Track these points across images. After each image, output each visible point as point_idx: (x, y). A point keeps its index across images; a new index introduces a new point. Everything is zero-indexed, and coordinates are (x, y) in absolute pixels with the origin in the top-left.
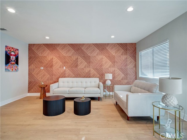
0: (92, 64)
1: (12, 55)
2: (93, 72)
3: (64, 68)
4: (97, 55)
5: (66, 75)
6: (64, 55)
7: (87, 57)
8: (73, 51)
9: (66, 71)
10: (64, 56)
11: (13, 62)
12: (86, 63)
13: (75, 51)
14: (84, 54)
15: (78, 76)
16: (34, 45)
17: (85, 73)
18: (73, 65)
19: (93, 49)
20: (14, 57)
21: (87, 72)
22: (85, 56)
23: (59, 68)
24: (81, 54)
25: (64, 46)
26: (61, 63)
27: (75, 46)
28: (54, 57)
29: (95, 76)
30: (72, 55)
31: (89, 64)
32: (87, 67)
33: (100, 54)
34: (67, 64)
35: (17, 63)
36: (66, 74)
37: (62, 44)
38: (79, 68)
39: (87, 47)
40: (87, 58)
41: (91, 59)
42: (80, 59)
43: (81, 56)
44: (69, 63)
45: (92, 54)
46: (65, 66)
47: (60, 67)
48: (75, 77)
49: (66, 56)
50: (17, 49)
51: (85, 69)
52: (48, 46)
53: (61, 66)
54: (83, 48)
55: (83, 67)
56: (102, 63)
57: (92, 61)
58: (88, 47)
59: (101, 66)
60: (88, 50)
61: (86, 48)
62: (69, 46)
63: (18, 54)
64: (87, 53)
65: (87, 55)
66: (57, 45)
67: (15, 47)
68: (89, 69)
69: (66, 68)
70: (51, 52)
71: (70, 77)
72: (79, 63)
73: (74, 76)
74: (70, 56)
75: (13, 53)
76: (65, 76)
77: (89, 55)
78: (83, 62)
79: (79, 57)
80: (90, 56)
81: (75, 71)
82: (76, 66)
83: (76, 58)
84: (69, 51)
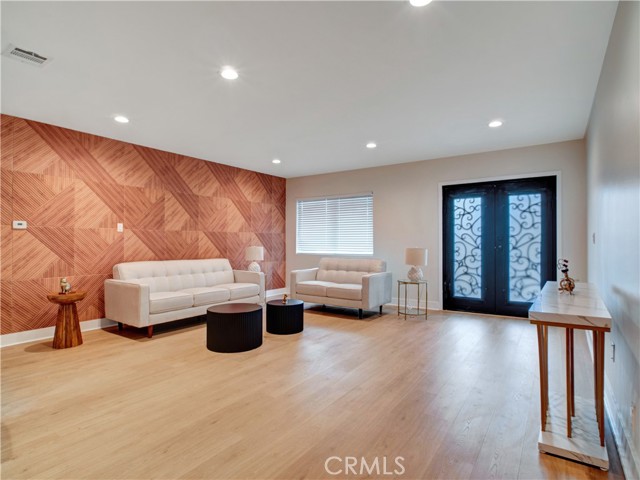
0: (203, 219)
2: (205, 242)
3: (120, 227)
5: (127, 254)
6: (120, 180)
7: (189, 197)
8: (151, 172)
9: (126, 238)
10: (117, 185)
12: (188, 215)
13: (158, 175)
14: (182, 186)
15: (166, 253)
17: (185, 246)
18: (149, 218)
21: (189, 241)
22: (185, 193)
23: (101, 226)
24: (175, 186)
25: (119, 149)
26: (107, 211)
28: (80, 184)
29: (209, 254)
30: (146, 185)
31: (196, 219)
32: (191, 227)
34: (130, 214)
36: (125, 249)
37: (114, 140)
38: (167, 228)
39: (190, 166)
40: (189, 201)
41: (199, 205)
42: (172, 204)
43: (173, 191)
44: (137, 211)
45: (203, 190)
46: (121, 220)
47: (104, 224)
48: (155, 260)
49: (125, 184)
51: (184, 232)
52: (50, 135)
53: (107, 220)
54: (179, 169)
55: (178, 227)
57: (203, 210)
58: (193, 167)
60: (192, 177)
61: (186, 170)
62: (135, 152)
64: (191, 186)
66: (92, 140)
68: (194, 234)
69: (125, 227)
70: (63, 163)
71: (141, 260)
72: (167, 213)
73: (151, 254)
74: (139, 189)
77: (195, 191)
78: (179, 212)
79: (168, 195)
80: (197, 196)
81: (155, 239)
82: (161, 223)
83: (159, 195)
84: (136, 169)
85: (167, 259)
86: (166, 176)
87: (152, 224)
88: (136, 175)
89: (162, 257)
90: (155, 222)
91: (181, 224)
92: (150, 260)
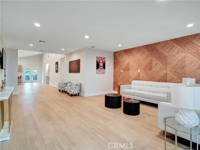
0: (170, 65)
1: (100, 62)
2: (170, 75)
3: (139, 71)
4: (178, 53)
5: (141, 78)
6: (139, 57)
7: (163, 57)
8: (148, 52)
9: (140, 74)
10: (138, 59)
11: (101, 67)
12: (162, 65)
13: (150, 53)
14: (159, 54)
15: (152, 79)
16: (117, 52)
17: (160, 77)
18: (147, 67)
19: (171, 46)
20: (102, 64)
21: (162, 75)
22: (161, 56)
24: (156, 55)
26: (136, 66)
27: (149, 46)
28: (131, 61)
29: (173, 81)
30: (146, 57)
31: (166, 66)
32: (163, 69)
33: (181, 51)
34: (142, 66)
35: (104, 68)
38: (153, 70)
40: (163, 59)
41: (168, 59)
42: (155, 61)
43: (156, 57)
46: (139, 69)
48: (149, 81)
50: (104, 57)
51: (160, 71)
53: (136, 69)
54: (157, 48)
55: (158, 69)
56: (185, 64)
57: (169, 61)
58: (164, 45)
59: (183, 67)
60: (164, 49)
61: (161, 47)
62: (143, 48)
63: (105, 61)
64: (164, 53)
65: (163, 55)
66: (133, 49)
67: (103, 57)
68: (165, 72)
72: (153, 65)
73: (148, 79)
74: (144, 59)
75: (101, 61)
76: (139, 79)
78: (158, 64)
79: (154, 58)
80: (167, 56)
81: (149, 74)
82: (151, 69)
83: (150, 59)
84: (143, 53)
85: (153, 81)
86: (153, 52)
87: (148, 69)
88: (143, 55)
89: (151, 80)
90: (149, 68)
91: (159, 68)
92: (147, 81)
